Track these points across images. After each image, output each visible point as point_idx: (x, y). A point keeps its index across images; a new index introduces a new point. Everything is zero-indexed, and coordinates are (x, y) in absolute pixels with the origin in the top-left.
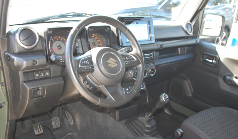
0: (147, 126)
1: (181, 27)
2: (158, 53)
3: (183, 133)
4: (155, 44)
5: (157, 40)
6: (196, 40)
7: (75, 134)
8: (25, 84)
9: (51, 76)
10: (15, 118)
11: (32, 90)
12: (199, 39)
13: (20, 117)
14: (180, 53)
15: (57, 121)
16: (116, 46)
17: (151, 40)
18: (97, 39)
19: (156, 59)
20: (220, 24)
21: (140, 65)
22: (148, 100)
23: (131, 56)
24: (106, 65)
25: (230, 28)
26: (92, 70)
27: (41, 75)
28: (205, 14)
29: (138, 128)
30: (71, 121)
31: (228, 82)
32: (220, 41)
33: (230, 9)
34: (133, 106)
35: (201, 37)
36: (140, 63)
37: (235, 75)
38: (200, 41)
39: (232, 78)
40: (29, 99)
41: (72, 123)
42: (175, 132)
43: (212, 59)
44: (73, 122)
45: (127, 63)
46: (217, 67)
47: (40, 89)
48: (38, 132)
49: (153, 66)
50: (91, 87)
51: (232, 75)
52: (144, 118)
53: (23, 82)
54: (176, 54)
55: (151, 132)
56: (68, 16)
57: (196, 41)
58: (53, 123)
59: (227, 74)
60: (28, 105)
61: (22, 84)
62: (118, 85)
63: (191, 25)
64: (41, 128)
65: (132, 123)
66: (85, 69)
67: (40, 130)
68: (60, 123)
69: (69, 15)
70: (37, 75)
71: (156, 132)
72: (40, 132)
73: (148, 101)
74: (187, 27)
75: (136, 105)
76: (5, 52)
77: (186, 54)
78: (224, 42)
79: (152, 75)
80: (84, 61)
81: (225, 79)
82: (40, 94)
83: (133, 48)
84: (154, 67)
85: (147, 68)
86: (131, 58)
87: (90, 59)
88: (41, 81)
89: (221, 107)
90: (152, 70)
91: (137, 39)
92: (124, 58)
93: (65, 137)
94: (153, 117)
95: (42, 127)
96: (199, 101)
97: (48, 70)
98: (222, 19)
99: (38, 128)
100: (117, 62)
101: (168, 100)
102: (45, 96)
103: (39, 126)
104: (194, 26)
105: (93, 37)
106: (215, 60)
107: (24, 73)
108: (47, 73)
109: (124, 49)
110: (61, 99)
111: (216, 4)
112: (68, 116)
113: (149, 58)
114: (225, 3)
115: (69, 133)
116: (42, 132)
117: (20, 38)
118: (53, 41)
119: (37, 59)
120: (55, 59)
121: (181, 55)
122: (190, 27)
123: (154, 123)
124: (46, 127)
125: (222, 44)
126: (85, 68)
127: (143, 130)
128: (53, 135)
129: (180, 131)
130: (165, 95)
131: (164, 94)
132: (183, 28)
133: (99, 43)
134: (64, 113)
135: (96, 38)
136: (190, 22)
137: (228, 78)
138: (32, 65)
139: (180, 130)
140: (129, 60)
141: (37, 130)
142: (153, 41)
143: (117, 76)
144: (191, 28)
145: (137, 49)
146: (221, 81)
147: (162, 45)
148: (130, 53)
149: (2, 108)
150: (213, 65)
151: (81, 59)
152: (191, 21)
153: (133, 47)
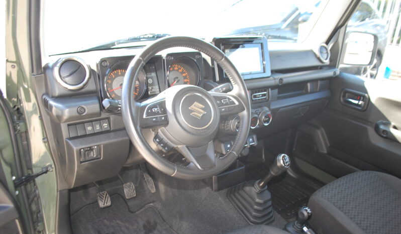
0: (257, 200)
1: (311, 52)
2: (276, 91)
3: (311, 213)
4: (271, 78)
5: (274, 72)
6: (334, 70)
7: (158, 205)
8: (70, 142)
9: (110, 129)
10: (67, 187)
11: (82, 150)
12: (338, 69)
13: (72, 187)
14: (311, 89)
15: (131, 188)
16: (211, 82)
17: (264, 72)
18: (182, 73)
19: (272, 101)
20: (371, 46)
21: (245, 112)
22: (263, 155)
23: (229, 99)
24: (187, 113)
25: (382, 52)
26: (166, 123)
27: (96, 128)
28: (348, 32)
29: (244, 202)
30: (152, 188)
31: (383, 135)
32: (369, 71)
33: (383, 27)
34: (239, 169)
35: (341, 66)
36: (244, 109)
37: (393, 124)
38: (340, 72)
39: (389, 128)
40: (77, 163)
41: (153, 191)
42: (299, 212)
43: (359, 98)
44: (155, 189)
45: (223, 110)
46: (365, 110)
47: (93, 149)
48: (104, 204)
49: (267, 111)
50: (165, 148)
51: (388, 123)
52: (253, 188)
53: (68, 139)
54: (304, 91)
55: (264, 210)
56: (141, 40)
57: (335, 73)
58: (126, 191)
59: (380, 121)
60: (77, 171)
61: (67, 142)
62: (207, 144)
63: (326, 49)
64: (108, 198)
65: (236, 194)
66: (154, 122)
67: (107, 201)
68: (135, 191)
69: (144, 38)
70: (89, 128)
71: (271, 209)
72: (107, 203)
73: (263, 158)
74: (321, 52)
75: (243, 167)
76: (43, 95)
77: (319, 91)
78: (374, 72)
79: (266, 124)
80: (152, 108)
81: (377, 129)
82: (95, 156)
83: (234, 86)
84: (269, 113)
85: (259, 115)
86: (230, 102)
87: (162, 105)
88: (95, 137)
89: (371, 172)
90: (266, 117)
91: (240, 72)
92: (218, 102)
93: (143, 209)
94: (266, 187)
95: (110, 196)
96: (338, 161)
97: (107, 120)
98: (373, 40)
99: (104, 199)
100: (207, 108)
101: (289, 164)
102: (102, 159)
103: (105, 196)
104: (331, 50)
105: (176, 68)
106: (363, 100)
107: (69, 125)
108: (105, 125)
109: (221, 87)
110: (129, 161)
111: (363, 20)
112: (148, 180)
113: (262, 99)
114: (376, 18)
115: (149, 203)
116: (109, 203)
117: (62, 75)
118: (114, 76)
119: (85, 105)
120: (109, 105)
121: (312, 92)
122: (325, 52)
123: (268, 195)
124: (119, 194)
125: (372, 76)
126: (154, 119)
127: (252, 207)
128: (128, 206)
129: (306, 210)
130: (284, 157)
131: (283, 155)
132: (315, 54)
133: (185, 78)
134: (143, 175)
135: (180, 71)
136: (325, 45)
137: (382, 127)
138: (77, 114)
139: (307, 208)
140: (227, 104)
141: (102, 202)
142: (268, 73)
143: (205, 131)
144: (327, 53)
145: (240, 88)
146: (371, 131)
147: (281, 79)
148: (228, 93)
149: (48, 172)
150: (360, 108)
151: (148, 105)
152: (327, 42)
153: (233, 84)
